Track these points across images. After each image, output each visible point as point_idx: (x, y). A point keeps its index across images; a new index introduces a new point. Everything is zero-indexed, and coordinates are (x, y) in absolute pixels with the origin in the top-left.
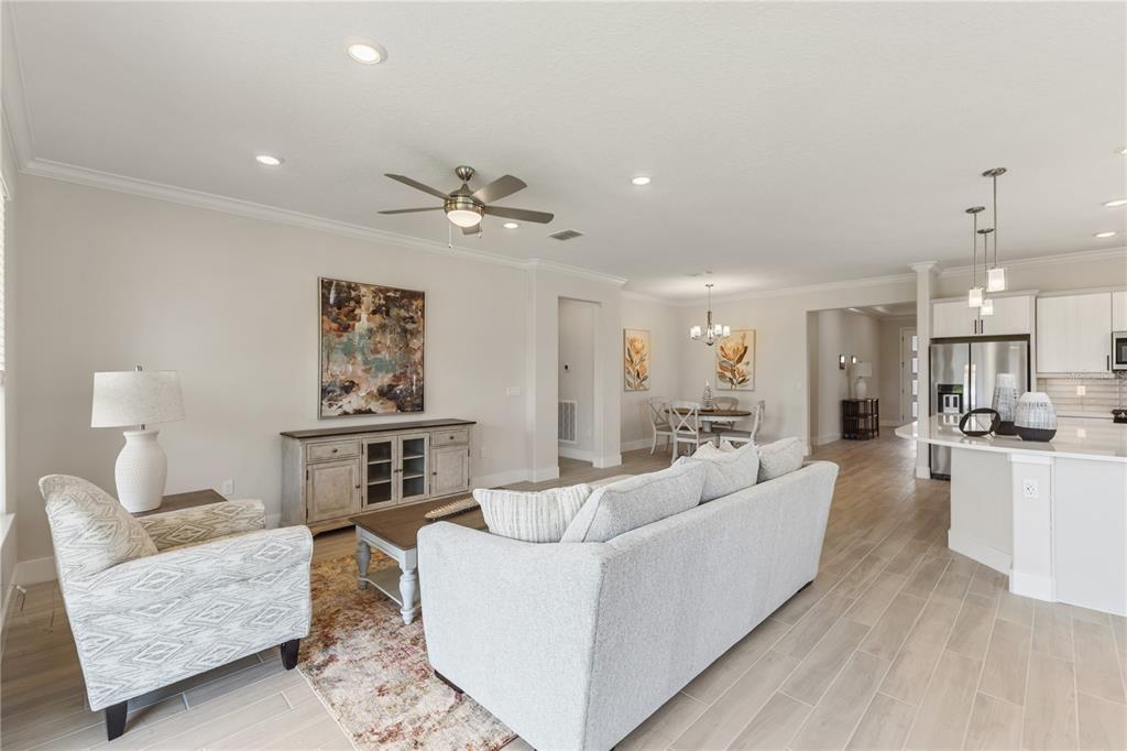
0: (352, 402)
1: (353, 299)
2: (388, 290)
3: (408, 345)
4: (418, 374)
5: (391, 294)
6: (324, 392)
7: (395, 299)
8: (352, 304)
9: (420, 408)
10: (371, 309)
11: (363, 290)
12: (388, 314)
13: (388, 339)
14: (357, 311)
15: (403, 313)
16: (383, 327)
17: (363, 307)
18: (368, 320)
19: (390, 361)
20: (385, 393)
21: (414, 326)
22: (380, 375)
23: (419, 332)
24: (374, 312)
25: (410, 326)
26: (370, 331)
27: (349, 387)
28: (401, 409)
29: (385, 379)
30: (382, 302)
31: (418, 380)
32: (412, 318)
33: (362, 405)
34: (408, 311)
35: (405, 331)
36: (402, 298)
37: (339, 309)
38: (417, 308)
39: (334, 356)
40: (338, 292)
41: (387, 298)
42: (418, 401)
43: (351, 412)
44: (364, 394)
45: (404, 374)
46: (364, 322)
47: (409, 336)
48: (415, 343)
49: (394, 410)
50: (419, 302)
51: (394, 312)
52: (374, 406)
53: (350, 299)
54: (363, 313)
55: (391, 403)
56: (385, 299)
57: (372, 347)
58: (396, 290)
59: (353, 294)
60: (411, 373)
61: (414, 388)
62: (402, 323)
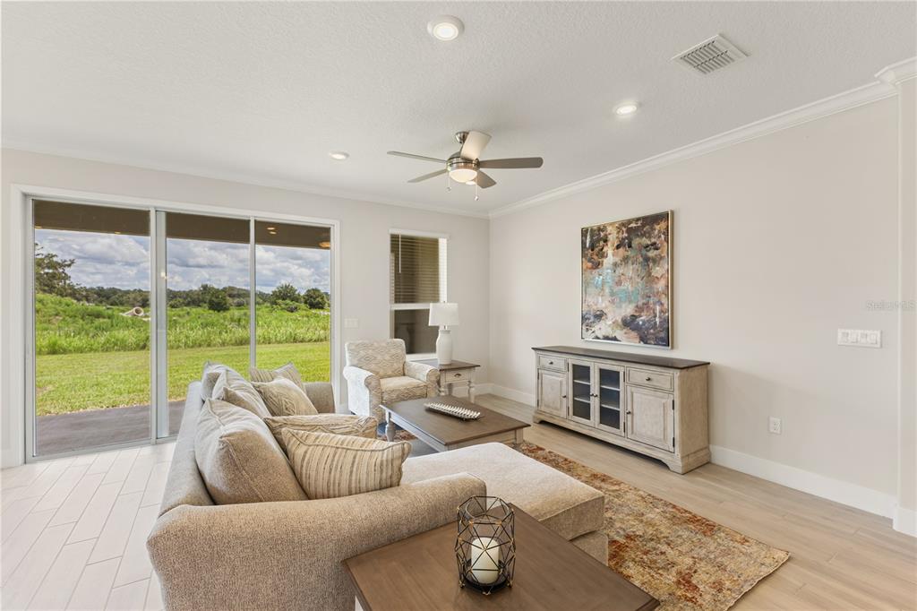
0: (603, 328)
1: (601, 239)
2: (630, 222)
3: (650, 273)
4: (662, 304)
5: (633, 225)
6: (584, 319)
7: (636, 229)
8: (602, 243)
9: (666, 341)
10: (616, 245)
11: (609, 229)
12: (630, 246)
13: (630, 270)
14: (605, 250)
15: (646, 241)
16: (625, 259)
17: (609, 244)
18: (613, 255)
19: (632, 292)
20: (629, 323)
21: (656, 252)
22: (624, 305)
23: (661, 258)
24: (618, 247)
25: (652, 254)
26: (615, 265)
27: (600, 316)
28: (644, 339)
29: (628, 310)
30: (626, 235)
31: (661, 311)
32: (654, 244)
33: (610, 333)
34: (650, 237)
35: (647, 259)
36: (643, 226)
37: (592, 250)
38: (659, 231)
39: (589, 290)
40: (592, 237)
41: (629, 231)
42: (663, 335)
43: (601, 337)
44: (611, 323)
45: (646, 304)
46: (611, 256)
47: (651, 265)
48: (658, 271)
49: (638, 340)
50: (663, 225)
51: (636, 242)
52: (619, 334)
53: (598, 241)
54: (609, 250)
55: (634, 334)
56: (627, 232)
57: (617, 279)
58: (638, 219)
59: (602, 234)
60: (654, 304)
61: (657, 320)
62: (644, 252)
